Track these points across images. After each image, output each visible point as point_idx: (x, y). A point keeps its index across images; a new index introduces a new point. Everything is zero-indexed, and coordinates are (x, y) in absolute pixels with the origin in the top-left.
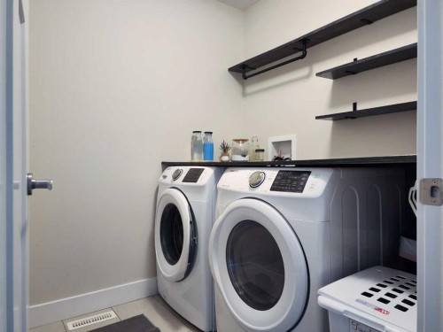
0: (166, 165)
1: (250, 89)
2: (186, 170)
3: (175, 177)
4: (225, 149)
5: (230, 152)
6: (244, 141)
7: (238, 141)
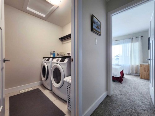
0: (44, 58)
1: (64, 43)
2: (47, 59)
3: (45, 60)
4: (58, 54)
5: (59, 55)
6: (62, 53)
7: (60, 53)
